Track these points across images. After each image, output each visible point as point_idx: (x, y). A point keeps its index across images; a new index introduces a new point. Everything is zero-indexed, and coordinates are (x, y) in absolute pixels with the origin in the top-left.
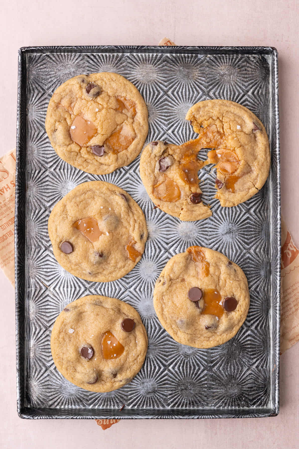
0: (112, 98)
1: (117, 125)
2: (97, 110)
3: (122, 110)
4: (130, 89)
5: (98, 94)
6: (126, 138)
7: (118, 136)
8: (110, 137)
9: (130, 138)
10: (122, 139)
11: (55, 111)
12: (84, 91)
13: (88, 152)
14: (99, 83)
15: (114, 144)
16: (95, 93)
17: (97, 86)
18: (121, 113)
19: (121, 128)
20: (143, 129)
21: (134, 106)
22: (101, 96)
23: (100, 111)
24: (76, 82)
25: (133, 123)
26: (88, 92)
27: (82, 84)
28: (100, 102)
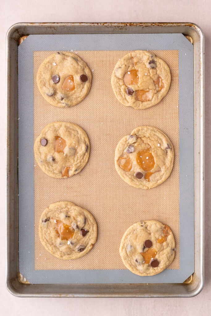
0: (157, 75)
1: (148, 88)
2: (146, 74)
3: (157, 84)
4: (168, 79)
5: (153, 68)
6: (146, 97)
7: (144, 93)
8: (141, 90)
9: (148, 99)
10: (144, 96)
11: (128, 59)
12: (149, 61)
13: (125, 89)
14: (158, 64)
15: (139, 95)
16: (152, 67)
17: (156, 64)
18: (155, 85)
19: (148, 91)
20: (157, 100)
21: (162, 87)
22: (153, 70)
23: (147, 76)
24: (148, 55)
25: (155, 93)
26: (150, 63)
27: (150, 57)
28: (150, 72)
